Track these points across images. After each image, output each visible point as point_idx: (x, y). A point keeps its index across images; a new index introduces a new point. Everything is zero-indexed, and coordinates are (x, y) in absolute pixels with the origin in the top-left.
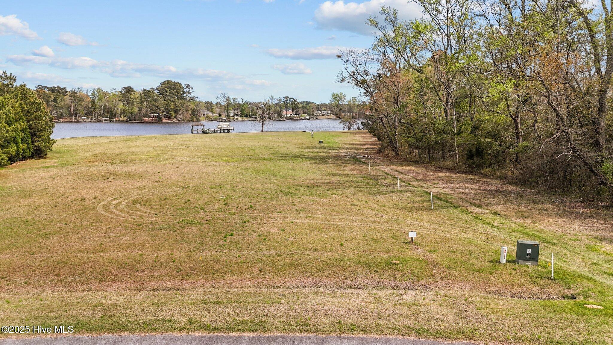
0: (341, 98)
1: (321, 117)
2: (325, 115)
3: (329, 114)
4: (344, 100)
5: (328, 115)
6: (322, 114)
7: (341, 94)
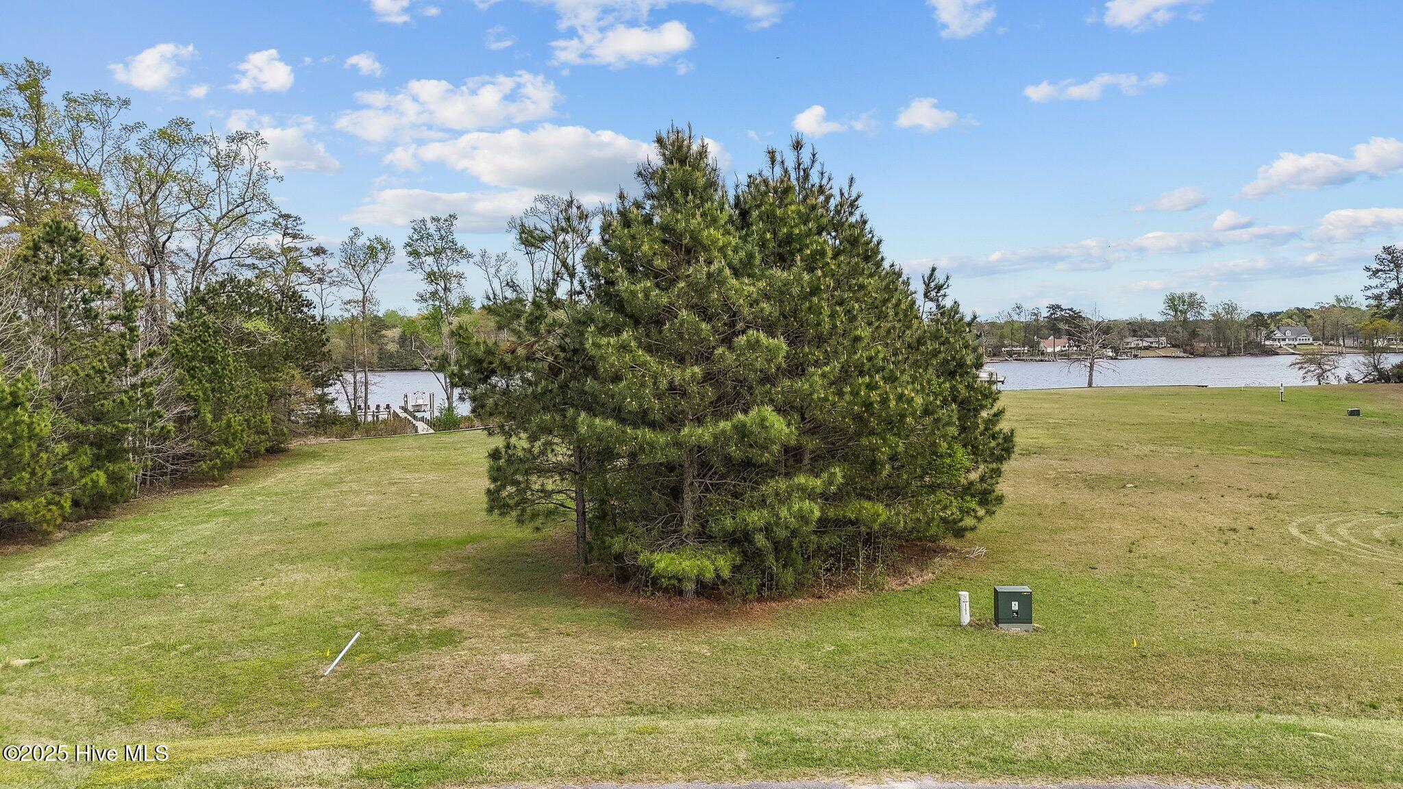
0: (1191, 305)
1: (1142, 351)
2: (1151, 347)
3: (1161, 346)
4: (1201, 311)
5: (1158, 348)
6: (1145, 344)
7: (1192, 295)
